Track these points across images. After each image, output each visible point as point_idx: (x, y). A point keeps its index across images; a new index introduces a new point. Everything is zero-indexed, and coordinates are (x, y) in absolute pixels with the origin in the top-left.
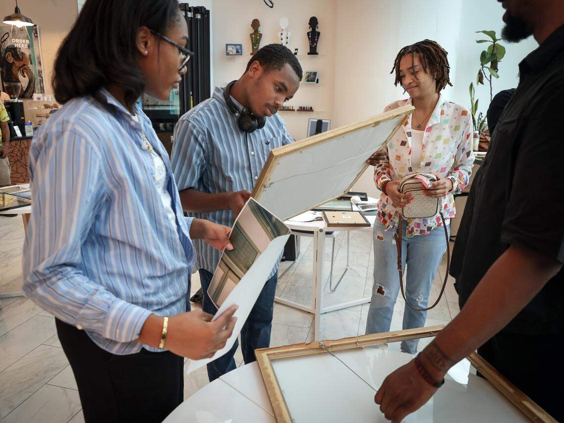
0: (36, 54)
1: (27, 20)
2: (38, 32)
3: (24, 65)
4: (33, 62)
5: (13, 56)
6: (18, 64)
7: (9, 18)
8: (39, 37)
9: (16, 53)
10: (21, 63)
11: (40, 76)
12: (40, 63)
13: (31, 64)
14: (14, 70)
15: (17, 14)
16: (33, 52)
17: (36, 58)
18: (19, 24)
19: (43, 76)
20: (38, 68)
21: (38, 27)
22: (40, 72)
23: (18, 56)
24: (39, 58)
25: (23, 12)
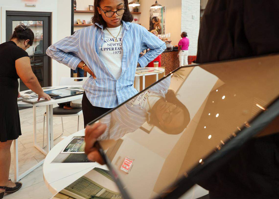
0: (163, 19)
1: (160, 5)
2: (165, 10)
3: (158, 24)
4: (162, 22)
5: (155, 20)
6: (156, 23)
7: (153, 6)
8: (165, 12)
9: (156, 19)
10: (158, 23)
11: (164, 27)
12: (164, 22)
13: (161, 23)
14: (155, 25)
15: (156, 4)
16: (162, 18)
17: (163, 20)
18: (156, 7)
19: (165, 28)
20: (163, 24)
21: (165, 8)
22: (164, 26)
23: (156, 20)
24: (164, 20)
25: (158, 3)
